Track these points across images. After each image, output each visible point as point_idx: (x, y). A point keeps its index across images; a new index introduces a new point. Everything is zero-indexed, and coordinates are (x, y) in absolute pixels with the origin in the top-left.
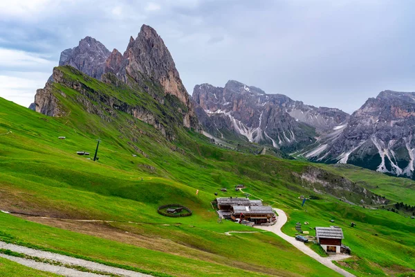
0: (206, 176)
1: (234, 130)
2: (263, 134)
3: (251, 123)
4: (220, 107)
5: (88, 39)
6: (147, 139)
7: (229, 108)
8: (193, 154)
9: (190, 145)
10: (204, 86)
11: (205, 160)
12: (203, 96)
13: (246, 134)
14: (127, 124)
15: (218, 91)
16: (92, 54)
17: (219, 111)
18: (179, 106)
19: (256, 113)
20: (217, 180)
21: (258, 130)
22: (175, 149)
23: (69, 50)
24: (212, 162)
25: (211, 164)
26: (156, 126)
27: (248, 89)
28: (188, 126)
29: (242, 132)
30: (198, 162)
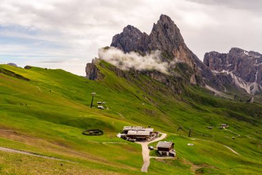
0: (199, 118)
1: (234, 84)
2: (259, 88)
3: (248, 79)
4: (224, 68)
5: (129, 27)
6: (160, 93)
7: (231, 69)
8: (194, 103)
9: (193, 96)
10: (212, 53)
11: (203, 107)
12: (211, 60)
13: (245, 88)
14: (146, 83)
15: (223, 56)
16: (131, 36)
17: (223, 71)
18: (187, 69)
19: (253, 71)
20: (208, 121)
21: (255, 84)
22: (180, 99)
23: (118, 35)
24: (209, 108)
25: (207, 109)
26: (167, 84)
27: (247, 54)
28: (195, 83)
29: (241, 86)
30: (198, 108)
